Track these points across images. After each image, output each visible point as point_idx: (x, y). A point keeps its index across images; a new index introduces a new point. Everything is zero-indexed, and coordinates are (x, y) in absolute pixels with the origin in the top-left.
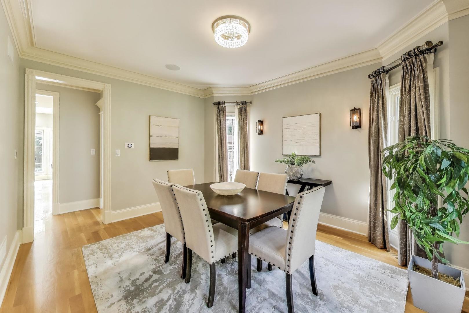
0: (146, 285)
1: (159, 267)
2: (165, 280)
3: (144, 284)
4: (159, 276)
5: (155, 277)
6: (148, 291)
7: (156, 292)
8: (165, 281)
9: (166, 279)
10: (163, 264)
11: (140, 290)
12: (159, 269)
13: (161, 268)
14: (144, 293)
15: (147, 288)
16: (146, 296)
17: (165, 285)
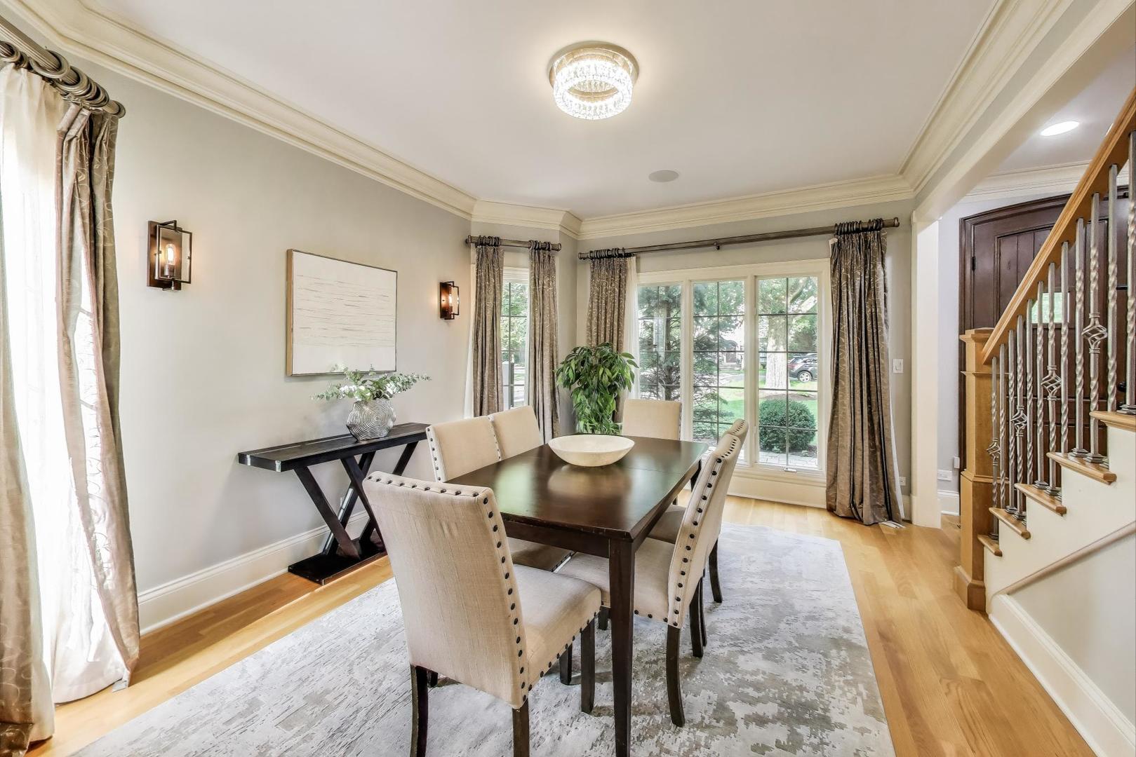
0: (771, 709)
1: (708, 727)
2: (729, 684)
3: (773, 716)
4: (731, 704)
5: (739, 710)
6: (776, 693)
7: (765, 678)
8: (731, 682)
9: (726, 684)
10: (694, 726)
11: (789, 710)
12: (714, 723)
13: (707, 721)
14: (787, 696)
15: (774, 700)
16: (786, 688)
17: (739, 676)
